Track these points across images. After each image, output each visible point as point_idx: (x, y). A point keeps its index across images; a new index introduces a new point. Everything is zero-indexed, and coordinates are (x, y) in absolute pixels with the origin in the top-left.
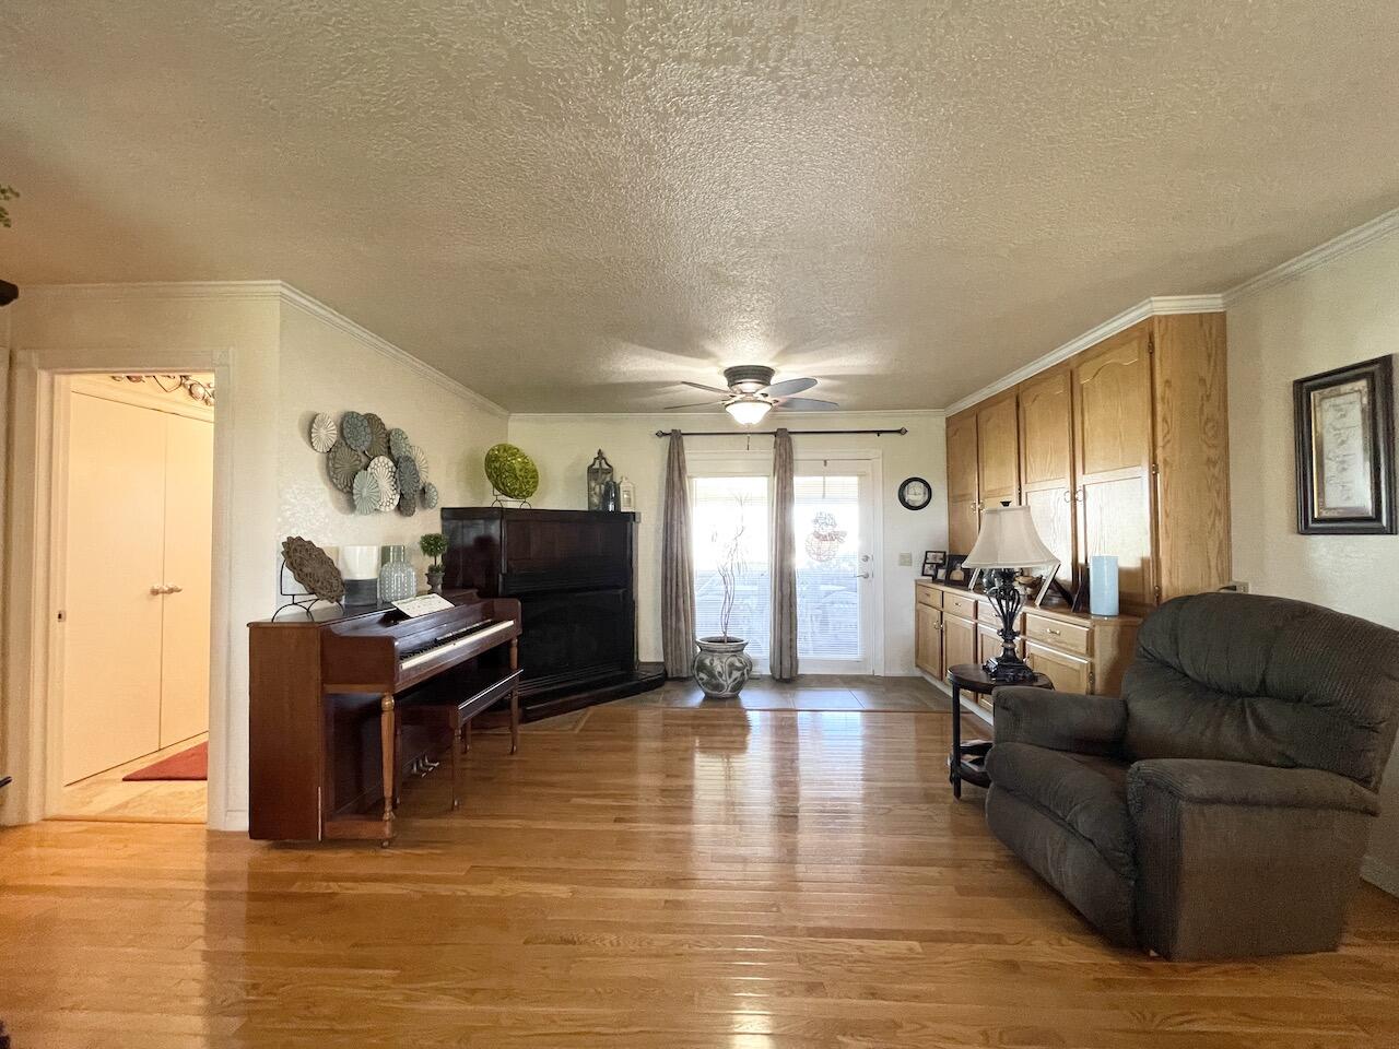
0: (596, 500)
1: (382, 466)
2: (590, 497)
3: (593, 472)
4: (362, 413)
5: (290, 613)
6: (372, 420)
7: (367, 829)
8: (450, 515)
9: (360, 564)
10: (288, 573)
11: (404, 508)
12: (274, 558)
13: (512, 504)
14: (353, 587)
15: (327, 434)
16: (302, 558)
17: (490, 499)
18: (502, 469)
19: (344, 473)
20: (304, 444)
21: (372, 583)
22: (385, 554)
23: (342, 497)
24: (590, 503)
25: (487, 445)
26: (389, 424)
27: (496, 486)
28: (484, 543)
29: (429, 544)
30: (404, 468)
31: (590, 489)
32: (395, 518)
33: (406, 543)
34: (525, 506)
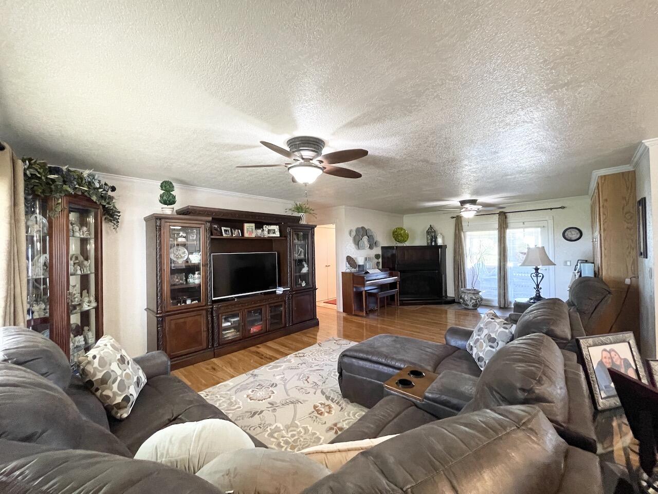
0: (429, 241)
1: (365, 239)
2: (427, 240)
3: (428, 232)
4: (360, 227)
5: (348, 271)
6: (363, 228)
7: (361, 314)
8: (383, 248)
9: (361, 261)
10: (347, 263)
11: (371, 247)
12: (345, 260)
13: (399, 245)
14: (359, 266)
15: (354, 233)
16: (350, 260)
17: (394, 244)
18: (398, 234)
19: (357, 242)
20: (349, 235)
21: (363, 266)
22: (366, 259)
23: (357, 246)
24: (428, 243)
25: (394, 228)
26: (366, 228)
27: (396, 240)
28: (393, 256)
29: (377, 256)
30: (371, 238)
31: (427, 238)
32: (369, 250)
33: (371, 256)
34: (405, 245)
